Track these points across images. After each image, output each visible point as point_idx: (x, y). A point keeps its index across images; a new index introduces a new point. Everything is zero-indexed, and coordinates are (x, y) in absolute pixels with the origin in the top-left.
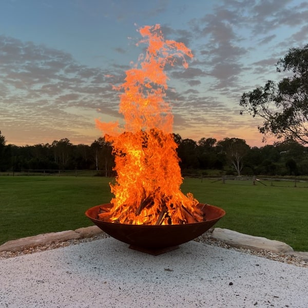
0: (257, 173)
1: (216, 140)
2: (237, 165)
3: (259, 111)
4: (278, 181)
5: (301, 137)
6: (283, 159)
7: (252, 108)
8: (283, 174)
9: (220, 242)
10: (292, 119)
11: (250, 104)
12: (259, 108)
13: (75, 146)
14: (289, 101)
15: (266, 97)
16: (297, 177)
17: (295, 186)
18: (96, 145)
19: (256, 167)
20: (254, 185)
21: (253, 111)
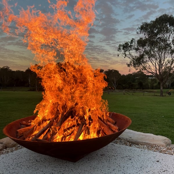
0: (124, 88)
1: (103, 70)
2: (114, 84)
3: (127, 55)
4: (135, 92)
5: (147, 70)
6: (136, 81)
7: (123, 53)
8: (137, 89)
9: (123, 140)
10: (143, 60)
11: (122, 50)
12: (127, 53)
13: (14, 71)
14: (142, 50)
15: (131, 48)
16: (143, 90)
17: (144, 95)
18: (29, 71)
19: (124, 85)
20: (124, 94)
21: (124, 55)
